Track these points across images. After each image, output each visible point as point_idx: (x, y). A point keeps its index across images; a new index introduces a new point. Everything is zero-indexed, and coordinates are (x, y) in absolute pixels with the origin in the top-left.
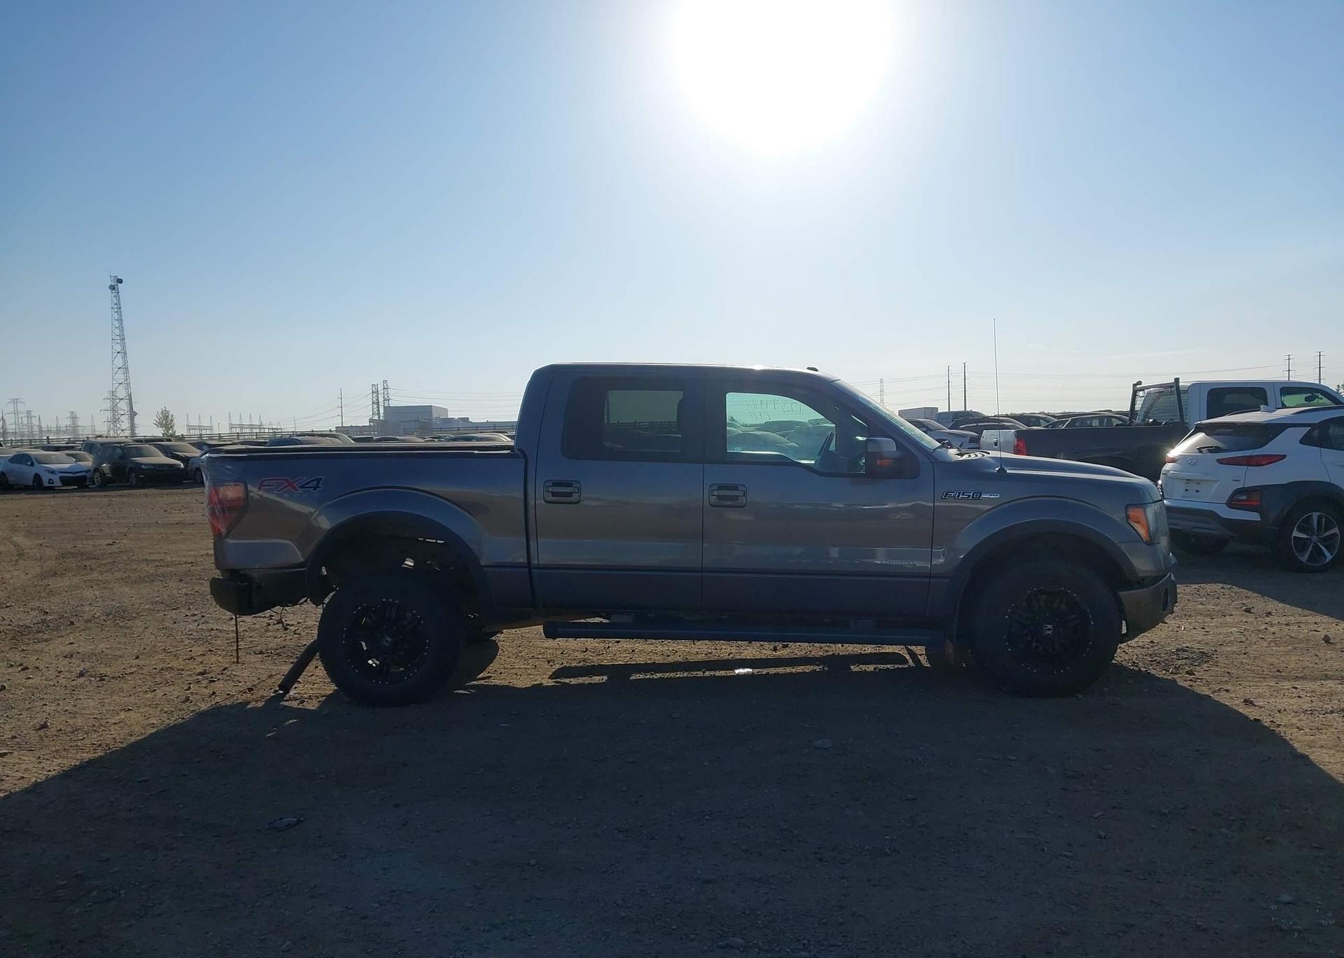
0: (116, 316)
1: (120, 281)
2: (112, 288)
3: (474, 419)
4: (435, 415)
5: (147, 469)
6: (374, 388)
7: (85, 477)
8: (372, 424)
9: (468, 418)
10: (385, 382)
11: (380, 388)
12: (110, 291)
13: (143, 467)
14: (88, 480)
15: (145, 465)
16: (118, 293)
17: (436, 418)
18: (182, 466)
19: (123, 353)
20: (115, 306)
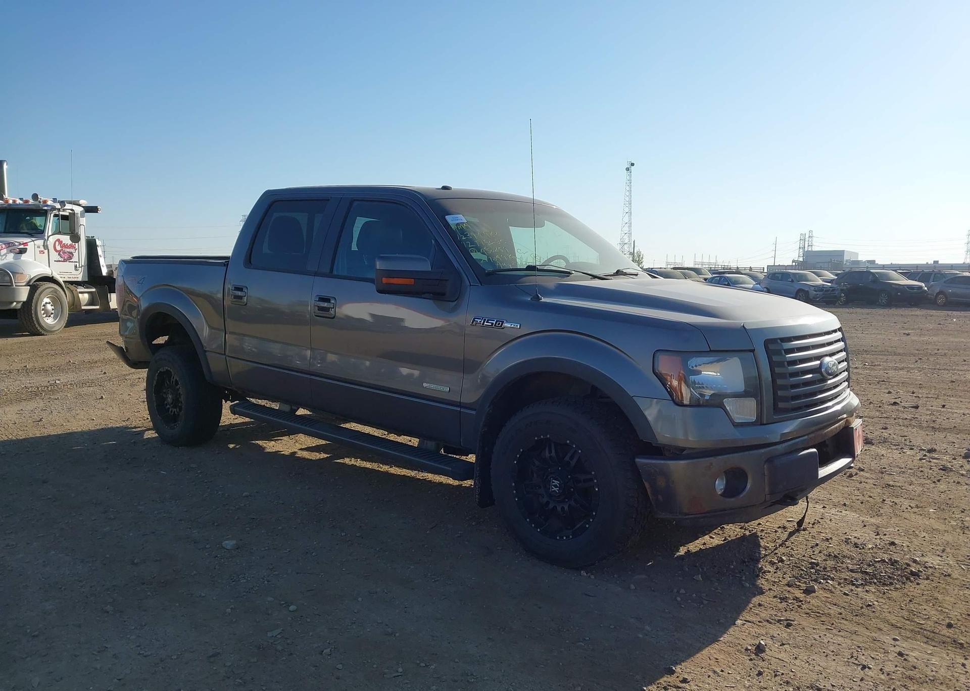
0: (628, 188)
1: (633, 164)
2: (628, 169)
3: (880, 262)
4: (846, 258)
6: (802, 237)
8: (794, 264)
9: (875, 261)
10: (810, 231)
11: (807, 236)
12: (626, 171)
16: (631, 172)
17: (847, 261)
19: (630, 213)
20: (628, 182)
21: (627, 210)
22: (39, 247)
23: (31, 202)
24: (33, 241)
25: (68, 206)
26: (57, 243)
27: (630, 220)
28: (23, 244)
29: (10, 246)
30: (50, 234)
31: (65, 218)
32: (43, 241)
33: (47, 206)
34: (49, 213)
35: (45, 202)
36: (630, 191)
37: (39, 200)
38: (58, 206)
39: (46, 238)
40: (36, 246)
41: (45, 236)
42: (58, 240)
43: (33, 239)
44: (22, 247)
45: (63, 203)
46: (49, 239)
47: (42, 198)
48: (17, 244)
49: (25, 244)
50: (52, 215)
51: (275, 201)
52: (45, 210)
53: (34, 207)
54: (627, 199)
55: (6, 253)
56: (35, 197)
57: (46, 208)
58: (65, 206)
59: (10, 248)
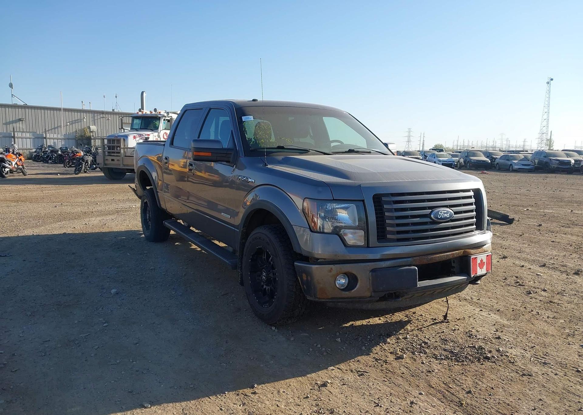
0: (547, 96)
1: (552, 80)
2: (548, 83)
5: (473, 162)
7: (452, 164)
13: (472, 161)
14: (453, 165)
15: (473, 160)
16: (550, 85)
18: (490, 162)
19: (548, 113)
20: (548, 91)
21: (546, 110)
22: (155, 137)
23: (154, 113)
24: (153, 133)
25: (170, 115)
26: (165, 134)
27: (548, 117)
28: (147, 135)
29: (141, 136)
30: (161, 129)
31: (169, 121)
32: (158, 133)
33: (160, 115)
34: (161, 118)
35: (160, 113)
36: (549, 98)
37: (157, 112)
38: (166, 115)
39: (159, 131)
40: (154, 136)
41: (158, 131)
42: (165, 133)
43: (153, 132)
44: (147, 136)
45: (168, 113)
46: (161, 132)
47: (158, 111)
48: (144, 135)
49: (148, 135)
50: (163, 119)
51: (187, 110)
52: (159, 117)
53: (154, 116)
54: (547, 103)
55: (139, 140)
56: (155, 110)
57: (159, 116)
58: (169, 115)
59: (141, 137)
